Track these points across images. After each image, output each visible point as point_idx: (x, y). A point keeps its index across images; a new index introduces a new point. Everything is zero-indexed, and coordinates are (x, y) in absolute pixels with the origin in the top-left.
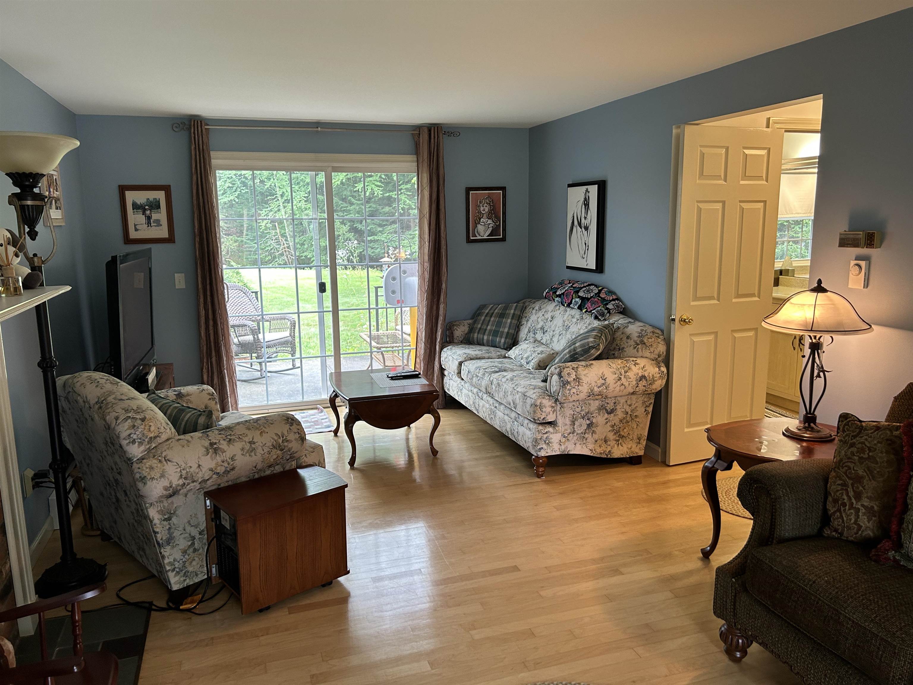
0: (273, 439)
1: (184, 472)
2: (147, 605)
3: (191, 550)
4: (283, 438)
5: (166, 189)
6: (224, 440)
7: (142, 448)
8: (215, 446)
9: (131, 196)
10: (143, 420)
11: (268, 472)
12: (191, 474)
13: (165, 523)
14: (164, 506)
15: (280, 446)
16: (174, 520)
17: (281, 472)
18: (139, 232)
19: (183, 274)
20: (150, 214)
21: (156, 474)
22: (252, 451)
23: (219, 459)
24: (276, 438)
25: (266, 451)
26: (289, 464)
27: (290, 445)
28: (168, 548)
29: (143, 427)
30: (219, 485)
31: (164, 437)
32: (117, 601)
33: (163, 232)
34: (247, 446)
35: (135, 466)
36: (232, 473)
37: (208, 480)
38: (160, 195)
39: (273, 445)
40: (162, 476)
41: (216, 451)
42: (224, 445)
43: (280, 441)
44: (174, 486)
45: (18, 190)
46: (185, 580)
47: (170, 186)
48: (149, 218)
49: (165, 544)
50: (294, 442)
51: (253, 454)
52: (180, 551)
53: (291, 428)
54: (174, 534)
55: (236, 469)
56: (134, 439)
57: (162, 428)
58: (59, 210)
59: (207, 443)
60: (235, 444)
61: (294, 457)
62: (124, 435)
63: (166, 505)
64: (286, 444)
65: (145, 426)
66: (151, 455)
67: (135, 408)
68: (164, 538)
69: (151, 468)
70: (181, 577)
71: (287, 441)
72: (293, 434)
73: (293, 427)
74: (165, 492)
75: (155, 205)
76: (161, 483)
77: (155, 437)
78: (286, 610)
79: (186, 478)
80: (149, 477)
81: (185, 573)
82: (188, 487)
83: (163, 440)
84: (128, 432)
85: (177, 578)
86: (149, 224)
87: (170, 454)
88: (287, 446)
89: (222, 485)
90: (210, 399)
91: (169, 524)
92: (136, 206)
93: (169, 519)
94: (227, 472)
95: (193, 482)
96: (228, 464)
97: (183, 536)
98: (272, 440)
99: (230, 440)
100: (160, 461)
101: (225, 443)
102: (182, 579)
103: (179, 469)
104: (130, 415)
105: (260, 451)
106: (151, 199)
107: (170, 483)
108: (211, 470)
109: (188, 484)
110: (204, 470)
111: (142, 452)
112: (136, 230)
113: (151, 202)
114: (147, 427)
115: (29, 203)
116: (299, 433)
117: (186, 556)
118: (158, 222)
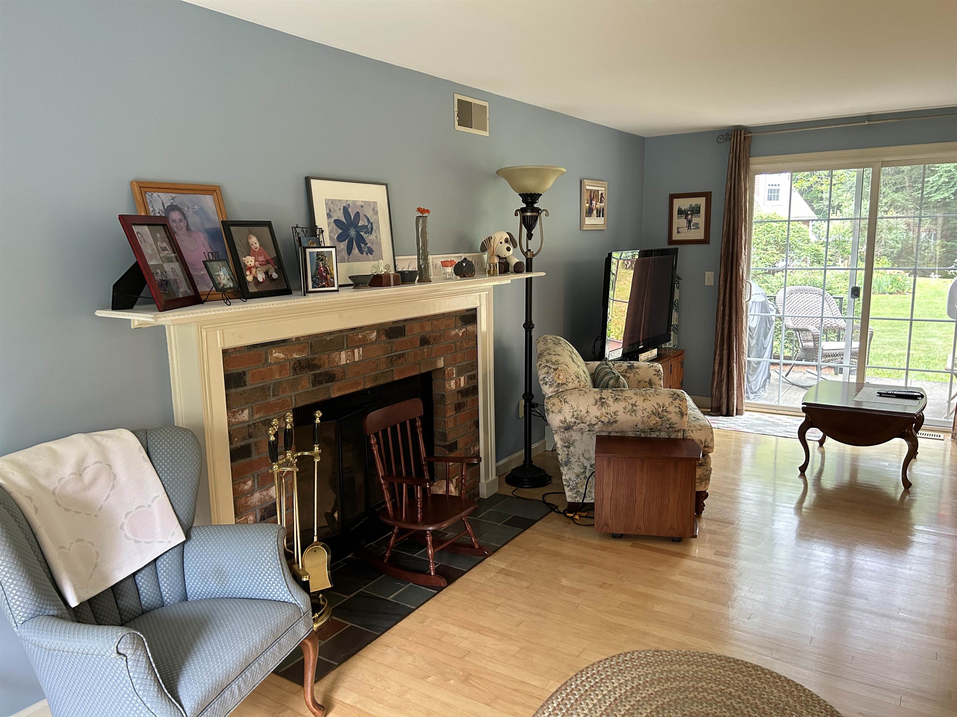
0: (654, 406)
1: (575, 413)
2: (554, 507)
3: (583, 476)
4: (663, 408)
5: (707, 195)
6: (612, 397)
7: (552, 389)
8: (603, 400)
9: (679, 204)
10: (555, 370)
11: (654, 435)
12: (581, 416)
13: (565, 449)
14: (565, 436)
15: (659, 414)
16: (572, 448)
17: (667, 438)
18: (680, 234)
19: (713, 273)
20: (691, 218)
21: (554, 409)
22: (632, 412)
23: (604, 411)
24: (656, 407)
25: (645, 414)
26: (675, 434)
27: (669, 416)
28: (566, 468)
29: (554, 374)
30: (610, 433)
31: (571, 386)
32: (541, 499)
33: (699, 234)
34: (630, 407)
35: (546, 401)
36: (615, 425)
37: (595, 424)
38: (701, 201)
39: (652, 412)
40: (560, 412)
41: (603, 404)
42: (610, 401)
43: (660, 410)
44: (567, 421)
45: (525, 206)
46: (576, 497)
47: (711, 192)
48: (690, 222)
49: (563, 464)
50: (673, 414)
51: (633, 414)
52: (574, 474)
53: (673, 402)
54: (571, 460)
55: (618, 423)
56: (547, 382)
57: (570, 379)
58: (601, 218)
59: (598, 397)
60: (620, 403)
61: (674, 428)
62: (541, 377)
63: (567, 436)
64: (665, 414)
65: (556, 374)
66: (557, 396)
67: (554, 361)
68: (563, 460)
69: (554, 404)
70: (573, 493)
71: (667, 412)
72: (673, 407)
73: (676, 401)
74: (561, 425)
75: (696, 210)
76: (558, 416)
77: (563, 384)
78: (631, 543)
79: (576, 418)
80: (551, 410)
81: (577, 492)
82: (579, 426)
83: (570, 388)
84: (544, 376)
85: (570, 493)
86: (689, 227)
87: (569, 398)
88: (666, 416)
89: (612, 434)
90: (655, 374)
91: (568, 451)
92: (680, 212)
93: (568, 447)
94: (610, 423)
95: (583, 423)
96: (612, 417)
97: (577, 463)
98: (653, 408)
99: (617, 398)
100: (561, 401)
101: (612, 400)
102: (574, 495)
103: (572, 410)
104: (548, 364)
105: (640, 413)
106: (694, 205)
107: (565, 418)
108: (597, 417)
109: (579, 424)
110: (591, 416)
111: (551, 392)
112: (678, 232)
113: (693, 208)
114: (557, 375)
115: (529, 214)
116: (679, 408)
117: (579, 480)
118: (697, 226)
